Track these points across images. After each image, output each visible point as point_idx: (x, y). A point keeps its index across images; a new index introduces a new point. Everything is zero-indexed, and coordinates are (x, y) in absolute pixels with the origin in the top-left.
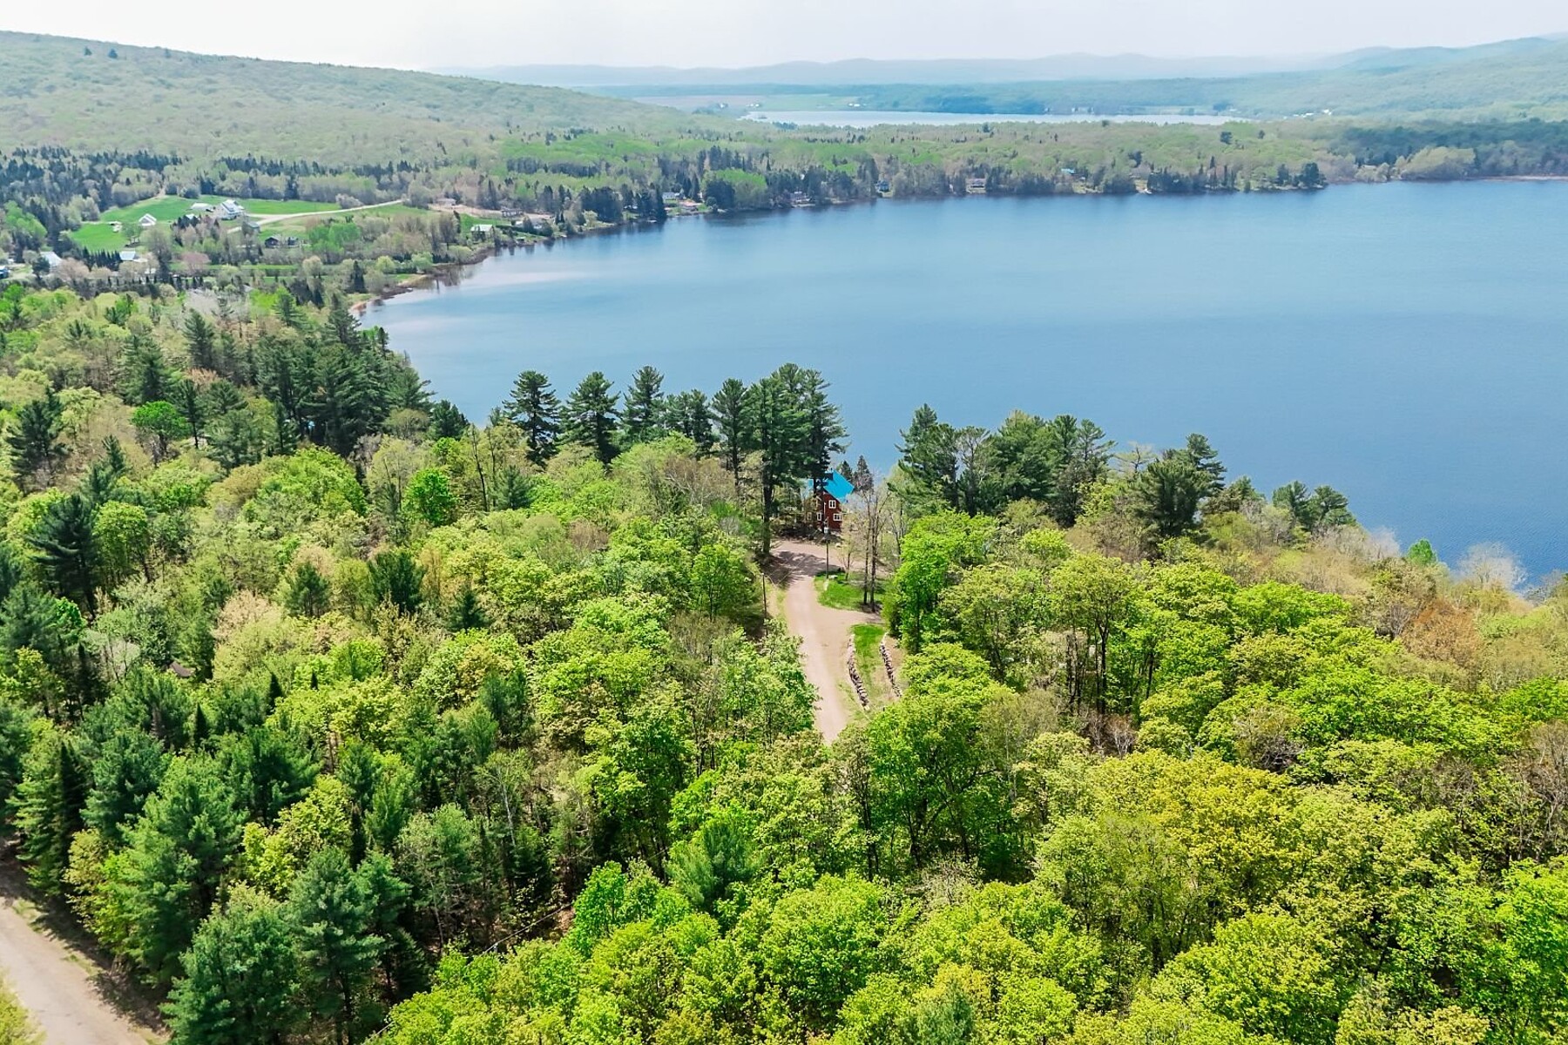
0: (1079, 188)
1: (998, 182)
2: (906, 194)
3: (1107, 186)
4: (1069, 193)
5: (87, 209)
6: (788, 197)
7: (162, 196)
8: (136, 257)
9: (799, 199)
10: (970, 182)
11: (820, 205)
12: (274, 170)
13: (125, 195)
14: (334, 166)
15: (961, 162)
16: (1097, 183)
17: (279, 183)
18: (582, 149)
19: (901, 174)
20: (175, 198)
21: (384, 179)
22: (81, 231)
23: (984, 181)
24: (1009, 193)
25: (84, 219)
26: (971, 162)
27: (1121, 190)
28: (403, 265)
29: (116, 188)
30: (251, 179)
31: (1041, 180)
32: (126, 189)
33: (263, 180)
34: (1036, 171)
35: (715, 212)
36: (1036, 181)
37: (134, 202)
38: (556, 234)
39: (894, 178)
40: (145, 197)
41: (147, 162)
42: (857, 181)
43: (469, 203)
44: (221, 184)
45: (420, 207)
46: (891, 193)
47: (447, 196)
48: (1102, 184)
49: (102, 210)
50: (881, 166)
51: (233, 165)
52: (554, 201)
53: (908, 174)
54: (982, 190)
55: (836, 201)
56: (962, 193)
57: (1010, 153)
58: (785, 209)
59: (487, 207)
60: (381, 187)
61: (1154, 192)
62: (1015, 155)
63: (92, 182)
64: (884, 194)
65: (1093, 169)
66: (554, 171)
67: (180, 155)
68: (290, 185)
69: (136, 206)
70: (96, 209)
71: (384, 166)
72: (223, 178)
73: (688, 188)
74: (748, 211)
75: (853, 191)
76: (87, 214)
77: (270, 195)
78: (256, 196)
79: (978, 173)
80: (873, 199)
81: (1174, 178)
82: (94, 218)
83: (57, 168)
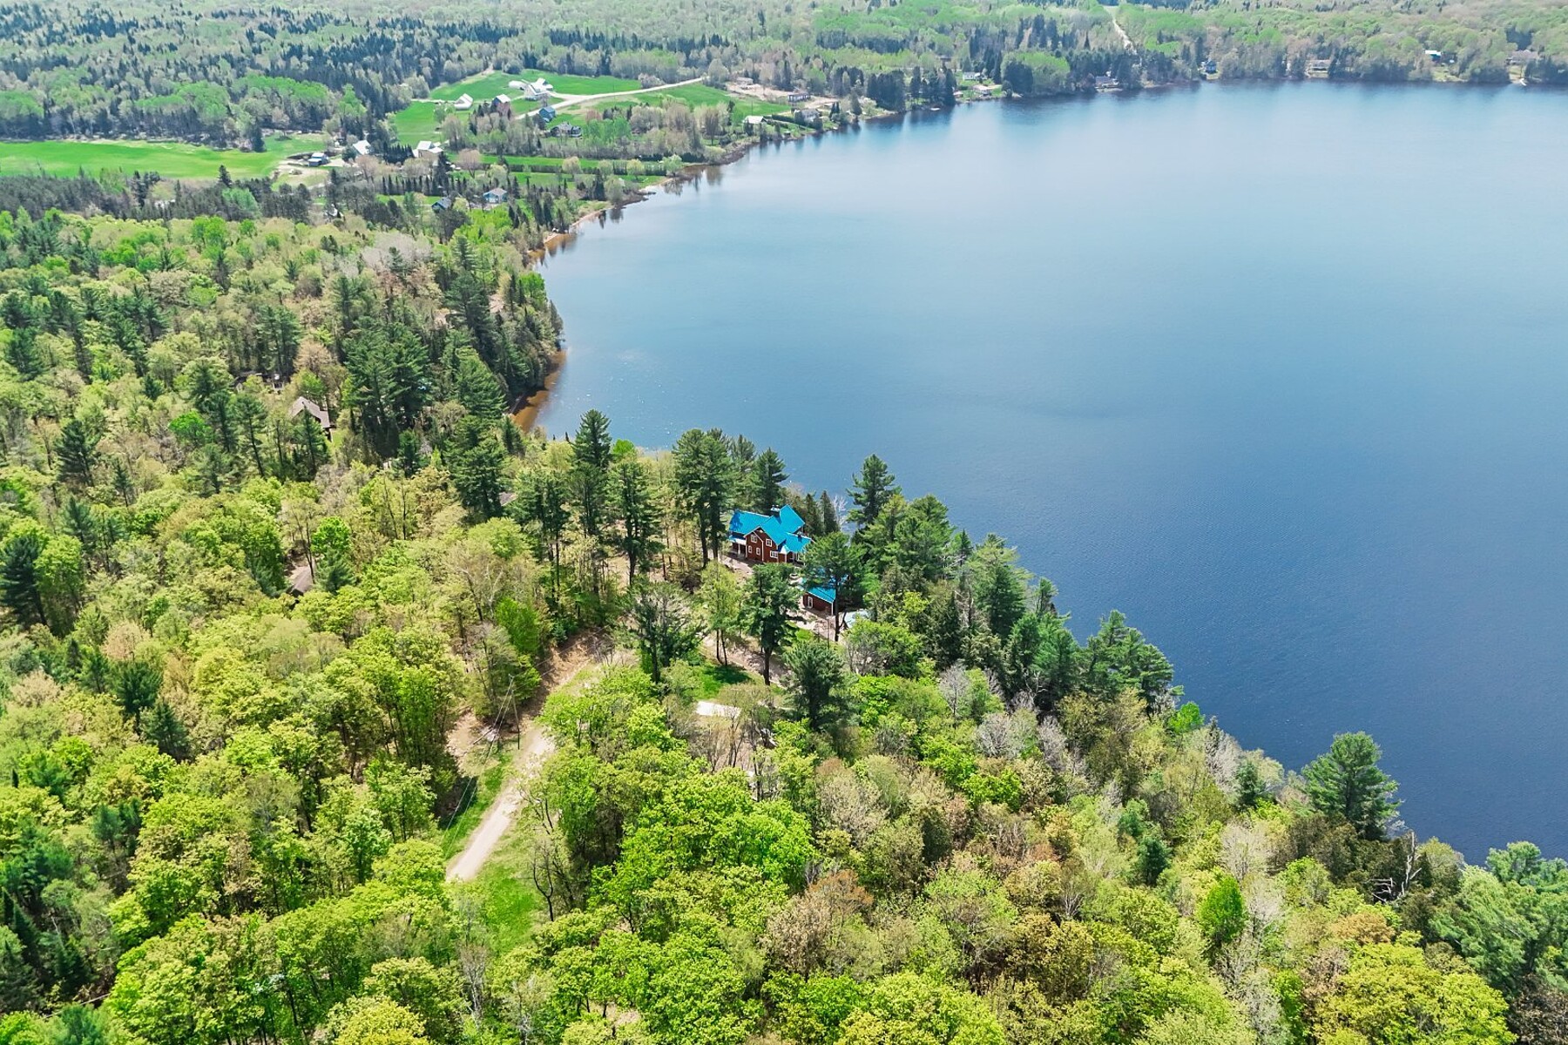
0: (1440, 75)
1: (1344, 65)
2: (1235, 77)
3: (1473, 74)
4: (1426, 82)
5: (418, 87)
6: (1093, 81)
7: (490, 71)
8: (432, 147)
9: (1107, 85)
10: (1313, 62)
11: (1129, 91)
12: (594, 42)
13: (455, 72)
14: (652, 38)
15: (1309, 41)
16: (1463, 69)
17: (592, 59)
18: (897, 19)
19: (1232, 55)
20: (501, 73)
21: (694, 54)
22: (409, 110)
23: (1328, 62)
24: (1354, 78)
25: (415, 97)
26: (1321, 39)
27: (1490, 81)
28: (653, 166)
29: (447, 64)
30: (568, 56)
31: (1394, 65)
32: (456, 66)
33: (581, 56)
34: (1392, 54)
35: (1009, 97)
36: (1387, 66)
37: (463, 77)
38: (825, 126)
39: (1225, 57)
40: (474, 73)
41: (487, 34)
42: (1178, 63)
43: (765, 84)
44: (543, 58)
45: (717, 87)
46: (1216, 76)
47: (746, 75)
48: (1468, 72)
49: (431, 87)
50: (1213, 41)
51: (557, 38)
52: (846, 82)
53: (1241, 53)
54: (1324, 74)
55: (1149, 85)
56: (1299, 77)
57: (1371, 29)
58: (1089, 94)
59: (780, 87)
60: (688, 64)
61: (1531, 85)
62: (1376, 31)
63: (427, 59)
64: (1209, 76)
65: (1462, 53)
66: (862, 46)
67: (519, 25)
68: (603, 61)
69: (464, 82)
70: (426, 86)
71: (698, 40)
72: (545, 53)
73: (990, 67)
74: (1046, 97)
75: (1170, 74)
76: (418, 92)
77: (583, 71)
78: (571, 72)
79: (1322, 53)
80: (1194, 85)
81: (1560, 68)
82: (424, 95)
83: (408, 41)
